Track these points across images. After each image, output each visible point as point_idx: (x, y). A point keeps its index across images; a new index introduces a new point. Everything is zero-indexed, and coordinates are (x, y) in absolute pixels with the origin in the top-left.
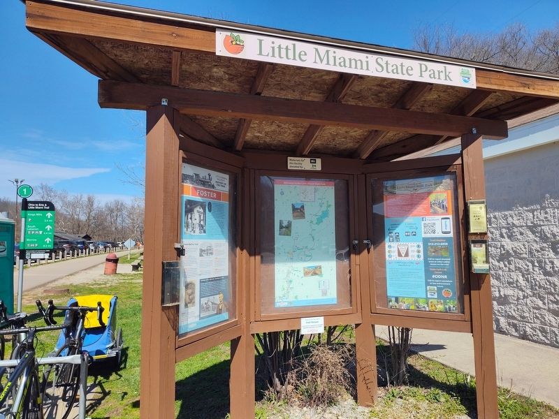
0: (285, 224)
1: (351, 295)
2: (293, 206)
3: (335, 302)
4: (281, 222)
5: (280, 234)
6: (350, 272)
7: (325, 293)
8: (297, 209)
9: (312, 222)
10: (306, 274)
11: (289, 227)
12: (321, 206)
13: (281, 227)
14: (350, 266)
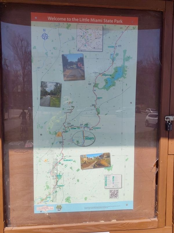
0: (50, 88)
1: (157, 200)
2: (64, 58)
3: (131, 207)
4: (43, 85)
5: (42, 104)
6: (157, 165)
7: (114, 194)
8: (72, 63)
9: (96, 85)
10: (85, 164)
11: (57, 92)
12: (113, 60)
13: (44, 93)
14: (158, 155)
